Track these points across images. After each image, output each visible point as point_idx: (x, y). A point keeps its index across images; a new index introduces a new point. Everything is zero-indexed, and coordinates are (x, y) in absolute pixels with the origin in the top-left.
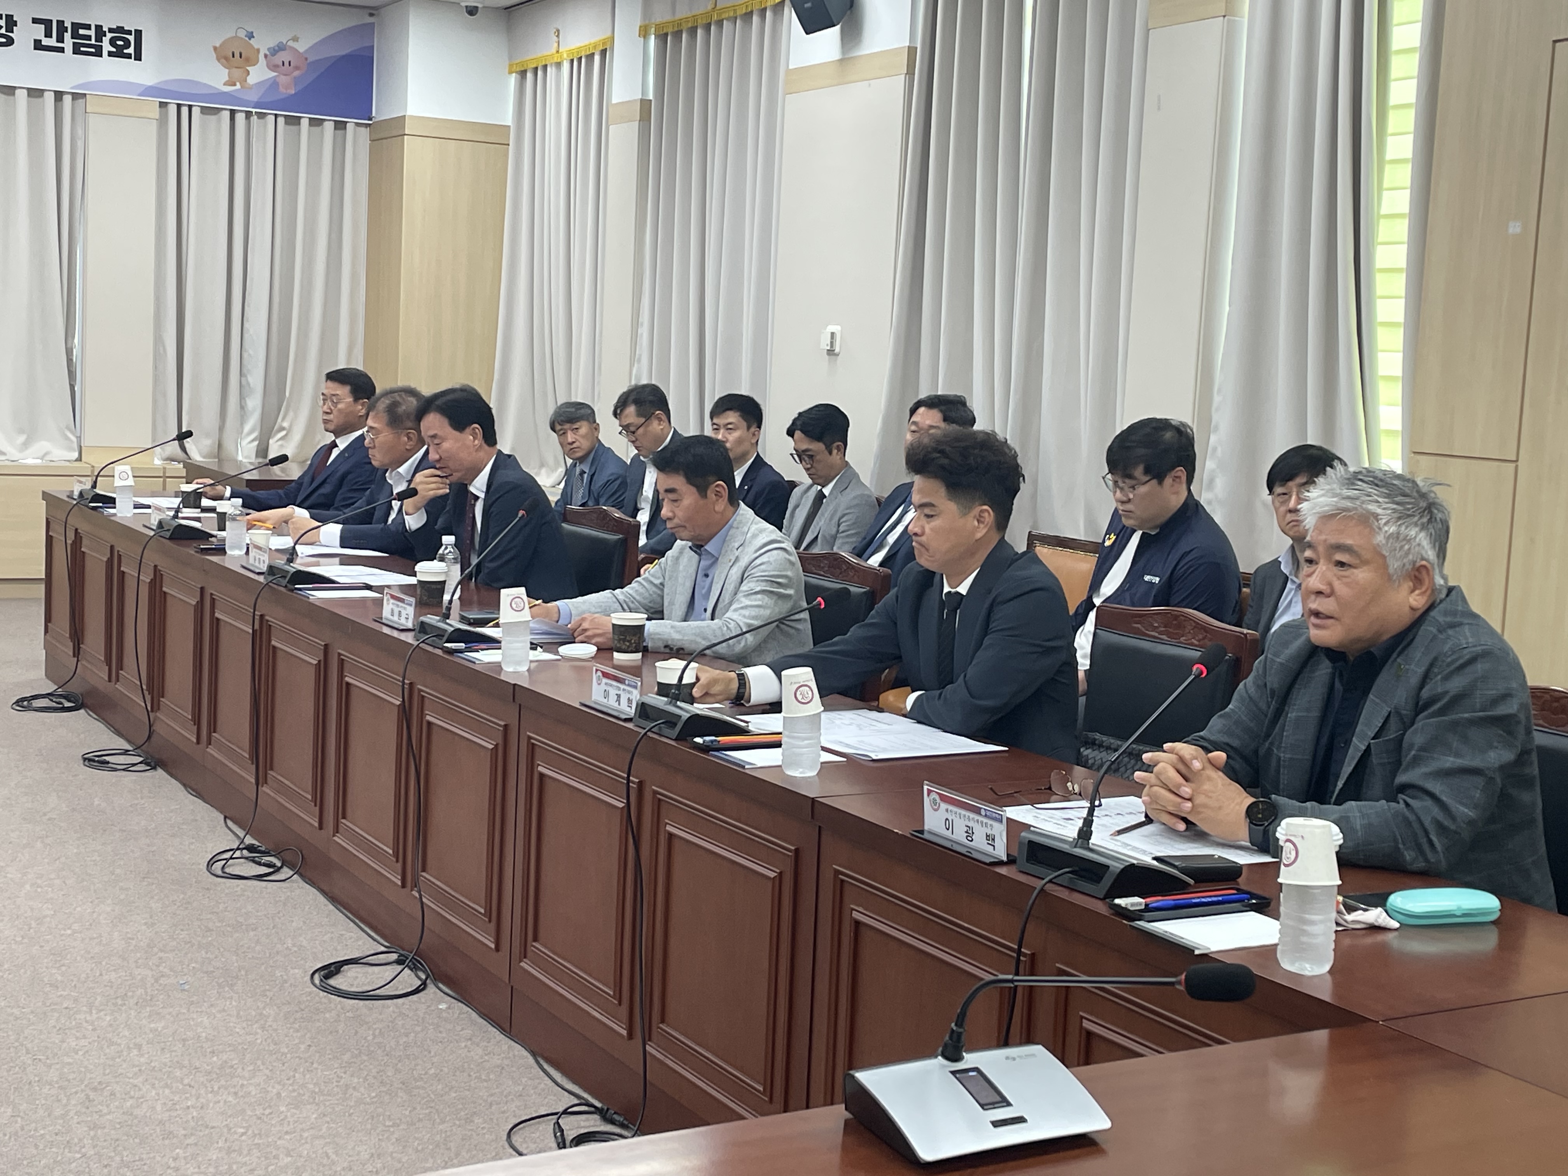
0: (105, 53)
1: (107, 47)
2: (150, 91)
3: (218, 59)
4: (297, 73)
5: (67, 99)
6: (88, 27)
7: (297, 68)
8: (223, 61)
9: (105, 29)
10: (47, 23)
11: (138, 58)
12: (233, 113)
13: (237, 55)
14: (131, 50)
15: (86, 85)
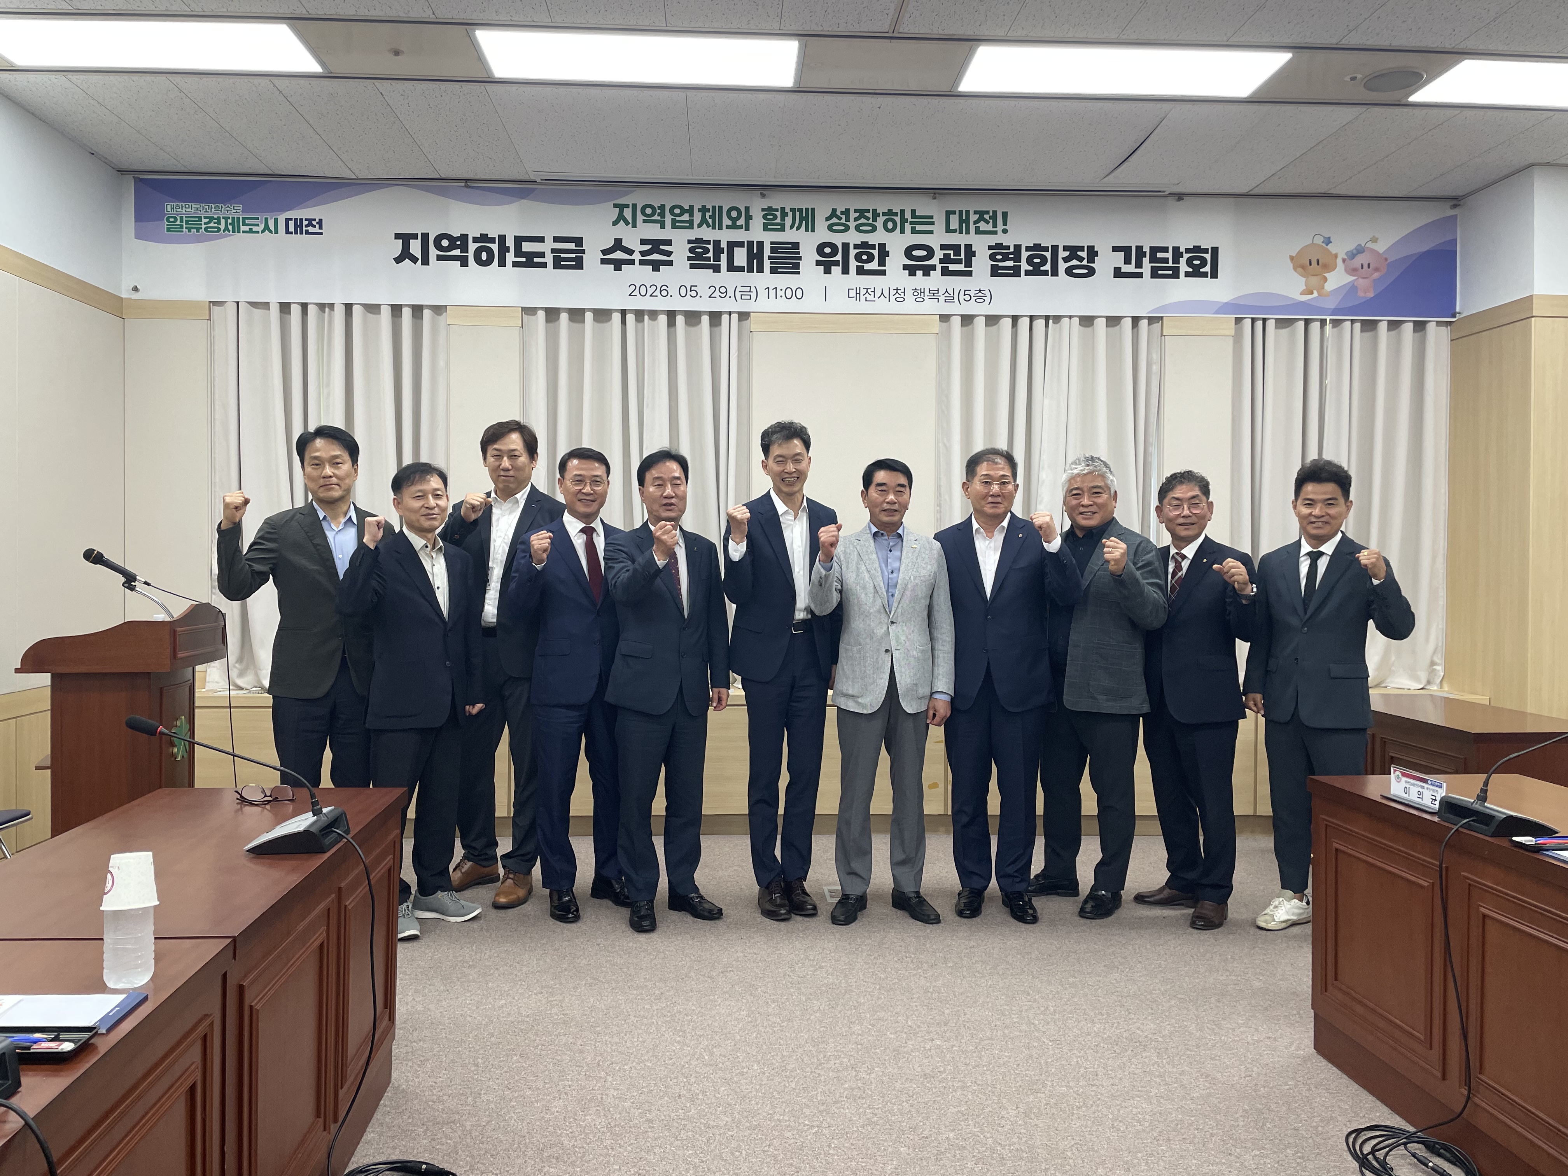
0: (1182, 274)
1: (1184, 267)
2: (1225, 308)
3: (1295, 269)
4: (1376, 275)
5: (1144, 323)
6: (1165, 250)
7: (1377, 270)
8: (1300, 269)
9: (1182, 250)
10: (1126, 250)
11: (1214, 275)
12: (1307, 322)
13: (1314, 263)
14: (1207, 269)
15: (1163, 308)
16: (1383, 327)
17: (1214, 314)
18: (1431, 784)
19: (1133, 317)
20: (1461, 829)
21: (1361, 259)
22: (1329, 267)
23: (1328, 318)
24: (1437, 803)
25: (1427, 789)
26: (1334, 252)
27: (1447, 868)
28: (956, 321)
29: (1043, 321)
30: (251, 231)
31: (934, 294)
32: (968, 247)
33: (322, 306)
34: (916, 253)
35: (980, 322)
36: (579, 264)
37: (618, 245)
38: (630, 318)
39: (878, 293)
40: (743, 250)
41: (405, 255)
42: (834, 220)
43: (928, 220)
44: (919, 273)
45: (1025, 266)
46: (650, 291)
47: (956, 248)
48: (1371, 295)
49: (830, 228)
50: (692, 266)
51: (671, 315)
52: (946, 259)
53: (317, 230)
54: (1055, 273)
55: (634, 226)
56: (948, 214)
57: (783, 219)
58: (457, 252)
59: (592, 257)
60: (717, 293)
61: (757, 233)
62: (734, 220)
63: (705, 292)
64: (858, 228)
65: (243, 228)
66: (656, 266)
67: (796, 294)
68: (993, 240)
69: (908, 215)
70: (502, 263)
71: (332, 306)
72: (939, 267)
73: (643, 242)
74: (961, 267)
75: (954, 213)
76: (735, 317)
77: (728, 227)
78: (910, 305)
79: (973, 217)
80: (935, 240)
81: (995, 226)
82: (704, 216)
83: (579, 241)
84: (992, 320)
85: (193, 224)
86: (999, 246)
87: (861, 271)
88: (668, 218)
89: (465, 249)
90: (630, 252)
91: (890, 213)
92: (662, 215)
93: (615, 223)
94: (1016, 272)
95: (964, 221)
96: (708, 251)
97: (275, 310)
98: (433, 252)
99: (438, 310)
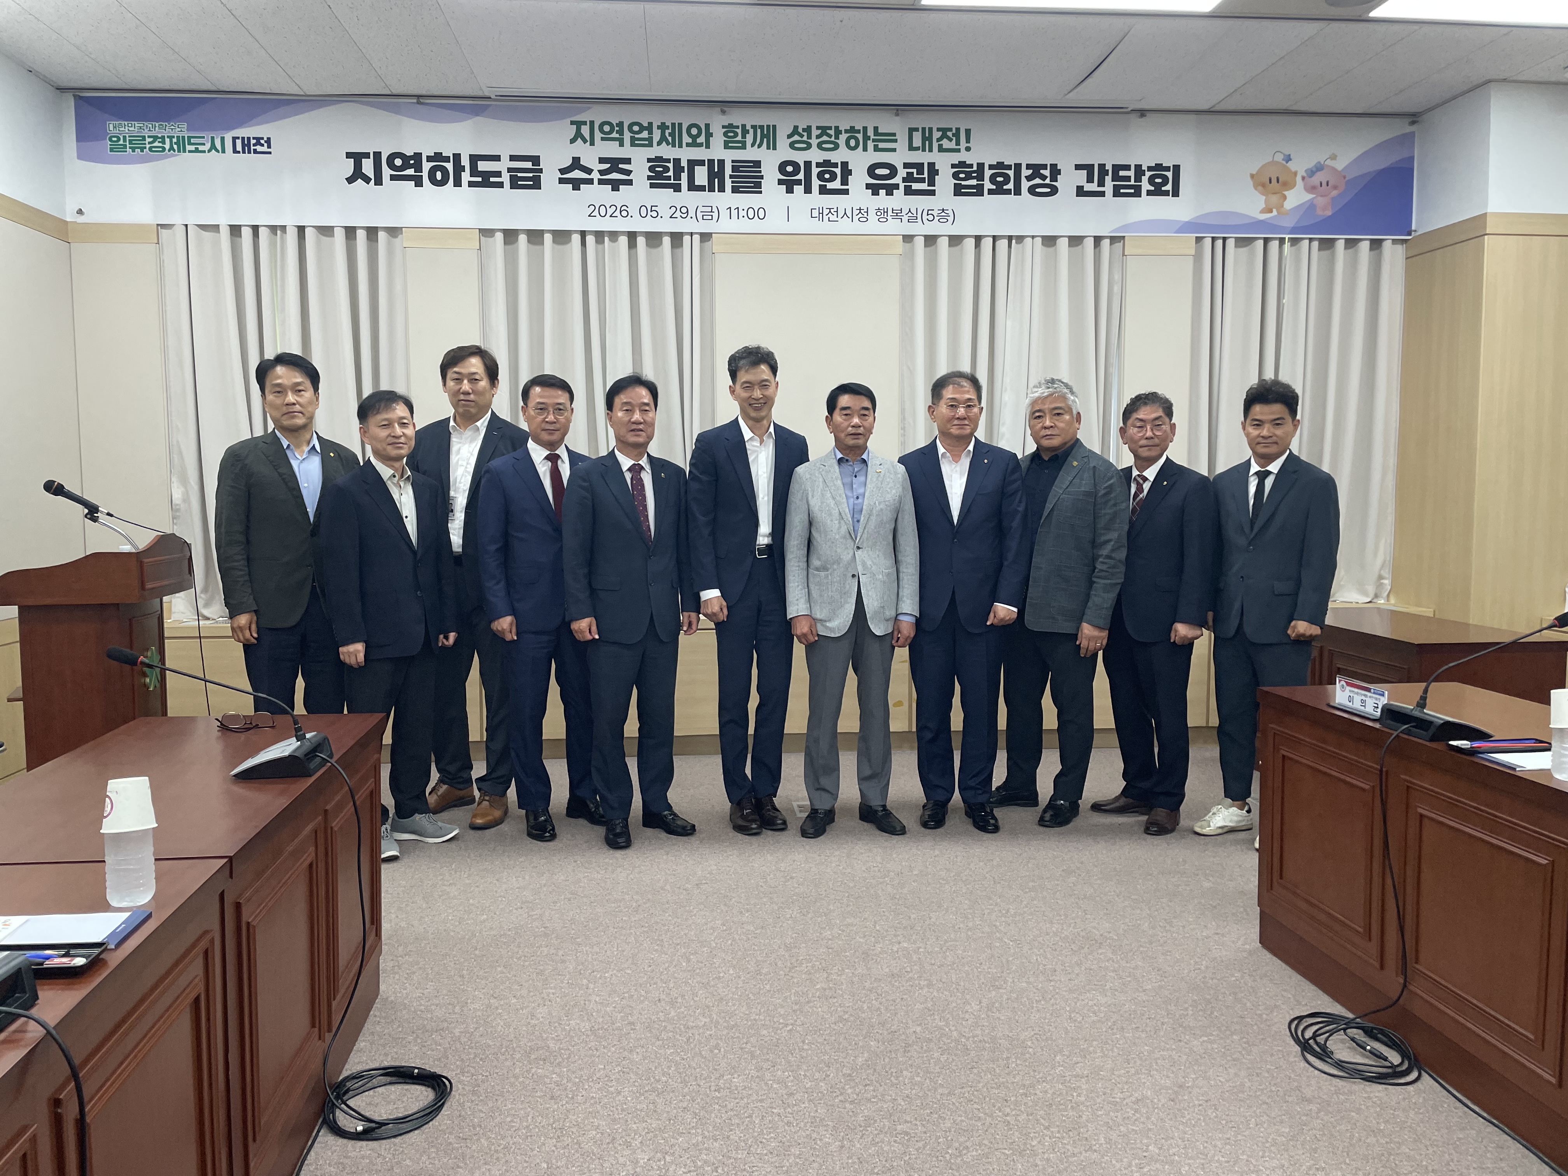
0: (1144, 192)
1: (1146, 186)
2: (1186, 227)
3: (1255, 187)
4: (1335, 193)
5: (1106, 243)
6: (1127, 168)
7: (1335, 187)
8: (1260, 188)
9: (1144, 168)
10: (1089, 168)
11: (1176, 193)
12: (1266, 241)
13: (1274, 181)
14: (1169, 187)
15: (1125, 227)
16: (1340, 245)
17: (1175, 233)
18: (1374, 693)
19: (1095, 237)
20: (1401, 735)
21: (1320, 177)
22: (1288, 185)
23: (1287, 237)
24: (1379, 710)
25: (1370, 697)
26: (1293, 170)
27: (1387, 772)
28: (920, 242)
29: (1006, 242)
30: (197, 151)
31: (897, 214)
32: (931, 165)
33: (273, 229)
34: (879, 172)
35: (943, 243)
36: (536, 184)
37: (576, 164)
38: (590, 239)
39: (841, 214)
40: (704, 169)
41: (357, 175)
42: (796, 138)
43: (891, 137)
44: (882, 192)
45: (988, 185)
46: (610, 212)
47: (919, 167)
48: (1329, 213)
49: (792, 146)
50: (652, 186)
51: (632, 236)
52: (909, 178)
53: (265, 149)
54: (1018, 192)
55: (592, 143)
56: (911, 131)
57: (744, 136)
58: (411, 172)
59: (549, 176)
60: (678, 214)
61: (717, 151)
62: (694, 138)
63: (665, 212)
64: (819, 146)
65: (189, 148)
66: (615, 185)
67: (758, 214)
68: (956, 158)
69: (870, 133)
70: (458, 183)
71: (283, 228)
72: (902, 186)
73: (602, 160)
74: (924, 186)
75: (917, 130)
76: (696, 238)
77: (688, 145)
78: (873, 225)
79: (937, 135)
80: (899, 157)
81: (958, 143)
82: (663, 134)
83: (535, 160)
84: (955, 240)
85: (137, 143)
86: (962, 164)
87: (823, 190)
88: (627, 136)
89: (419, 168)
90: (589, 171)
91: (852, 130)
92: (621, 132)
93: (573, 141)
94: (979, 191)
95: (927, 138)
96: (667, 169)
97: (225, 232)
98: (387, 172)
99: (393, 232)
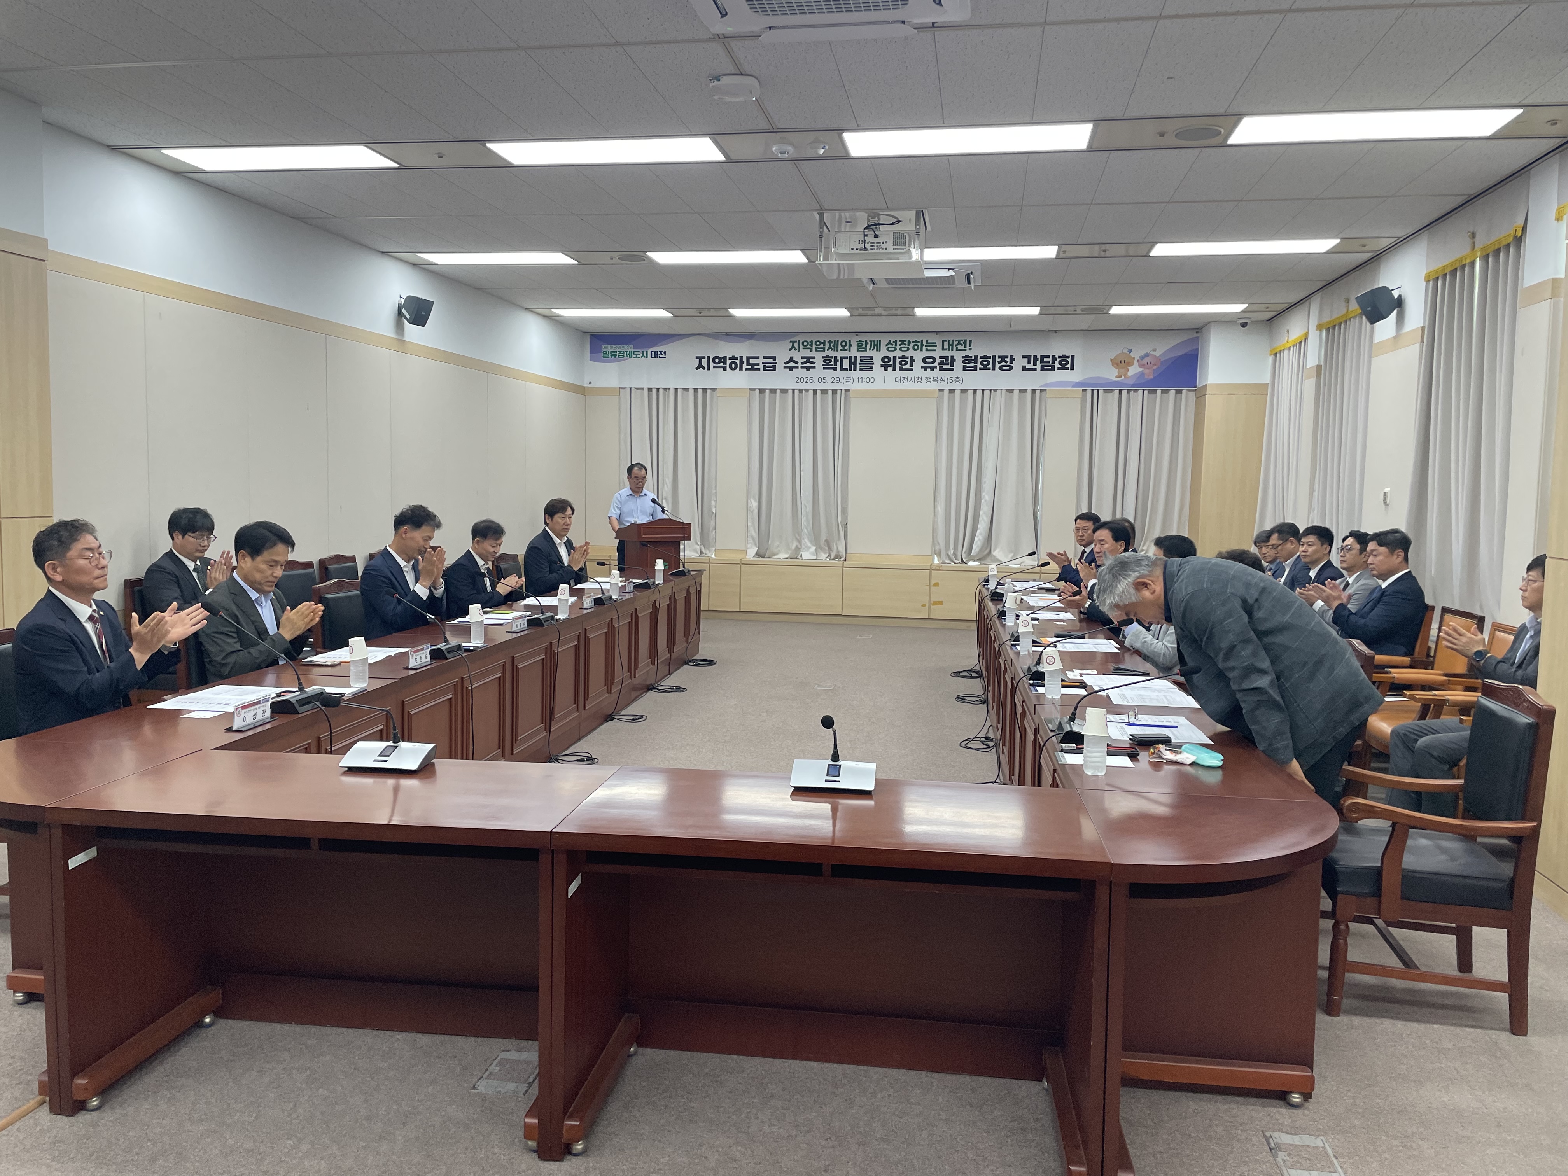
0: (1056, 368)
1: (1057, 365)
2: (1078, 385)
4: (1155, 367)
5: (1038, 392)
6: (1048, 357)
7: (1155, 365)
9: (1057, 357)
10: (1029, 357)
11: (1072, 369)
12: (1120, 391)
13: (1123, 362)
14: (1069, 366)
15: (1047, 385)
16: (1159, 392)
17: (1071, 387)
19: (1032, 390)
21: (1147, 360)
22: (1130, 364)
23: (1130, 389)
26: (1133, 357)
28: (946, 392)
29: (989, 391)
30: (637, 357)
31: (935, 380)
32: (952, 357)
33: (665, 389)
34: (927, 360)
35: (958, 392)
36: (774, 369)
37: (792, 360)
38: (796, 392)
39: (909, 379)
40: (848, 360)
41: (700, 366)
42: (890, 346)
43: (934, 344)
44: (929, 370)
45: (979, 366)
46: (805, 380)
47: (947, 358)
48: (1152, 377)
49: (888, 349)
50: (824, 369)
51: (815, 391)
52: (942, 363)
53: (663, 356)
54: (994, 369)
55: (799, 351)
56: (943, 341)
57: (866, 346)
58: (722, 364)
59: (780, 365)
60: (835, 381)
61: (854, 352)
62: (844, 347)
63: (829, 380)
64: (900, 349)
65: (634, 356)
67: (871, 380)
68: (964, 354)
69: (924, 343)
70: (741, 369)
71: (669, 389)
72: (938, 367)
73: (803, 358)
74: (949, 367)
75: (946, 341)
76: (843, 391)
77: (841, 350)
78: (924, 385)
79: (955, 343)
80: (937, 354)
81: (965, 347)
82: (830, 345)
83: (774, 358)
84: (964, 391)
85: (613, 354)
86: (967, 356)
87: (901, 369)
88: (814, 346)
89: (725, 363)
90: (797, 363)
91: (916, 341)
92: (811, 345)
93: (790, 350)
94: (975, 369)
95: (951, 345)
96: (831, 361)
97: (646, 391)
98: (712, 365)
99: (713, 390)
